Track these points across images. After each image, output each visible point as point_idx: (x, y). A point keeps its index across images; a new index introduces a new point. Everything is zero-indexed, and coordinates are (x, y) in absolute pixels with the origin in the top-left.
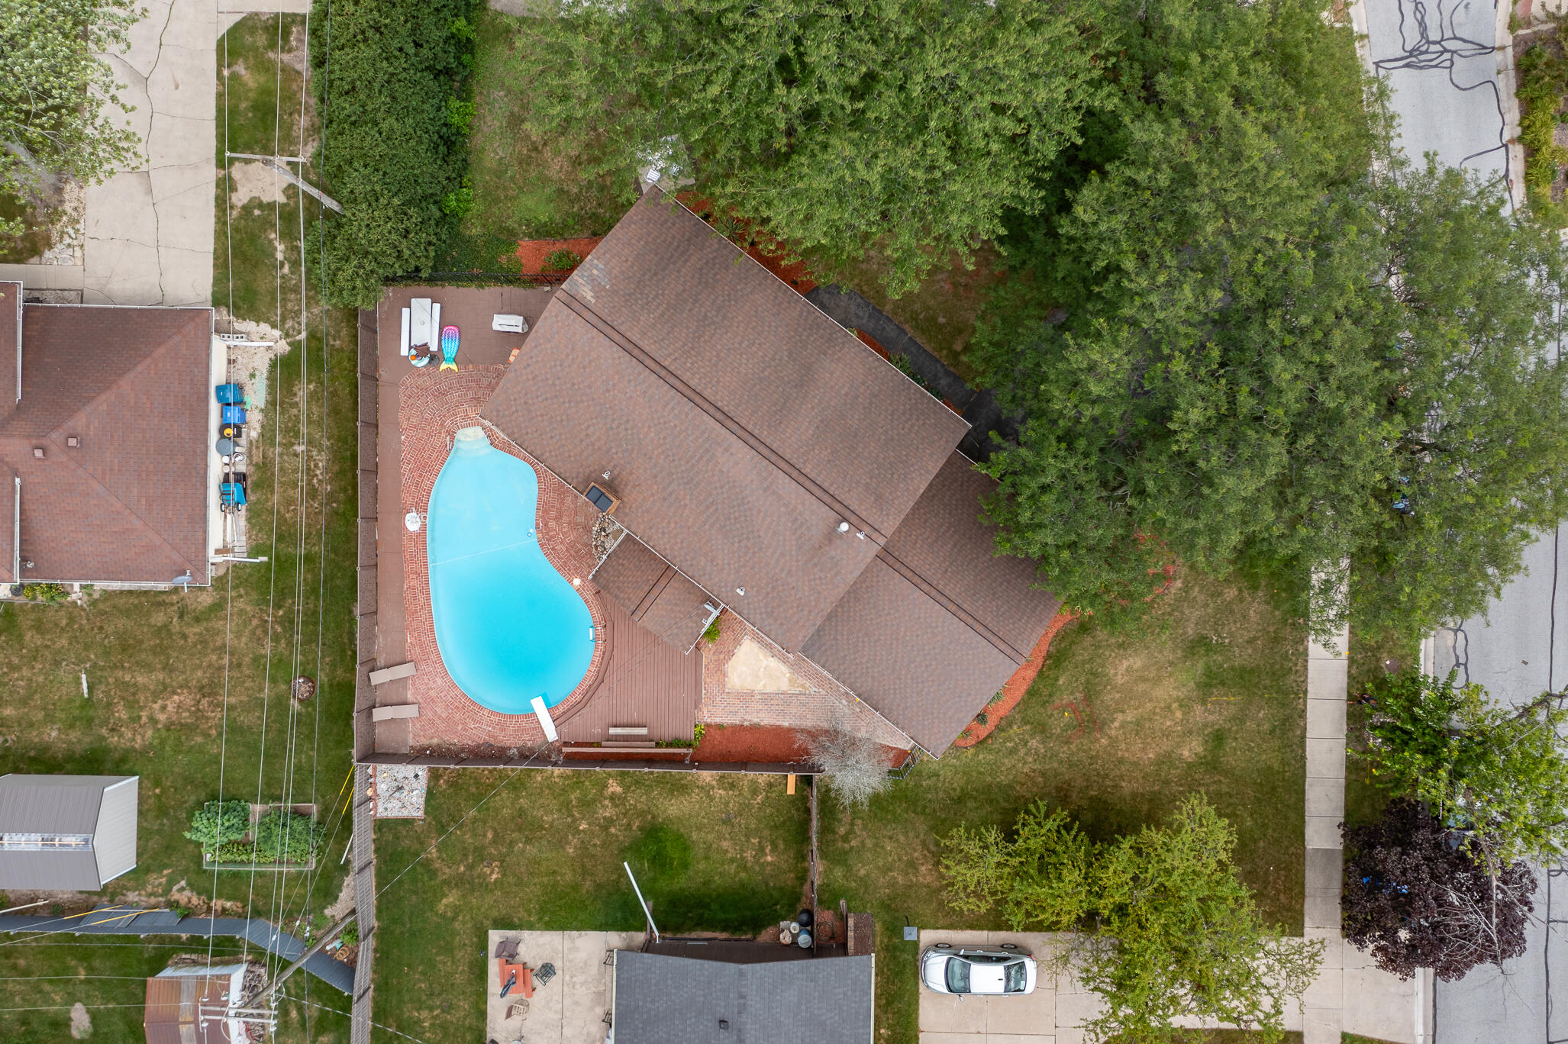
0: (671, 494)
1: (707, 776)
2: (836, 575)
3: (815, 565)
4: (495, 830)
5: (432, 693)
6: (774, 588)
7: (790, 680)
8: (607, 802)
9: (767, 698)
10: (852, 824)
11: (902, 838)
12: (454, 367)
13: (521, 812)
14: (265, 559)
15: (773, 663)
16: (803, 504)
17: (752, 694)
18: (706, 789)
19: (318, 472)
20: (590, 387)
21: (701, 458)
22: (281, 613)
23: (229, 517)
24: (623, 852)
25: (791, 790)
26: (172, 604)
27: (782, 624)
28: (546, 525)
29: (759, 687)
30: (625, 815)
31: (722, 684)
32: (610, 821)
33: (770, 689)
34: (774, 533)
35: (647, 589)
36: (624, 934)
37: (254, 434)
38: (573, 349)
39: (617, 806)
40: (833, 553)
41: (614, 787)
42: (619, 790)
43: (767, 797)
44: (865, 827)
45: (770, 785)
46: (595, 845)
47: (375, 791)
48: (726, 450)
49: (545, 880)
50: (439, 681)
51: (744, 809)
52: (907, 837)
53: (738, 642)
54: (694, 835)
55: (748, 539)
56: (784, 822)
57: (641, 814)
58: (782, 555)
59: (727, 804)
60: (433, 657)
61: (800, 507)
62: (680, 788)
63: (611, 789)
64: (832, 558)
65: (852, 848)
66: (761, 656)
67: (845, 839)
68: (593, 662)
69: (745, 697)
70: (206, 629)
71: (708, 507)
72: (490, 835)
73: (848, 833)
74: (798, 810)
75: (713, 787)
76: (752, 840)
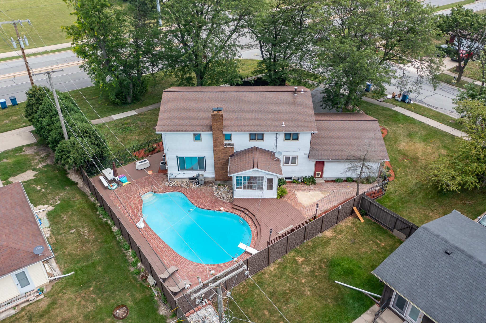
0: (238, 115)
1: (328, 233)
2: (306, 104)
3: (298, 106)
4: (267, 309)
5: (192, 273)
6: (292, 119)
7: (323, 194)
8: (303, 266)
9: (321, 201)
12: (128, 182)
14: (73, 273)
15: (312, 193)
16: (279, 95)
17: (315, 203)
18: (334, 238)
21: (239, 103)
22: (91, 289)
23: (46, 265)
24: (330, 279)
25: (362, 220)
26: (23, 316)
28: (196, 201)
29: (315, 200)
30: (315, 265)
31: (303, 207)
32: (312, 271)
36: (368, 312)
37: (48, 235)
39: (309, 265)
41: (300, 259)
42: (303, 259)
43: (357, 228)
45: (353, 223)
46: (316, 284)
48: (245, 97)
49: (310, 313)
50: (191, 267)
51: (354, 235)
52: (414, 210)
53: (295, 195)
54: (349, 255)
55: (272, 112)
56: (372, 231)
57: (321, 261)
58: (286, 110)
59: (347, 238)
60: (182, 260)
63: (300, 261)
64: (300, 102)
66: (306, 193)
69: (314, 205)
70: (49, 318)
71: (252, 112)
72: (266, 313)
74: (372, 225)
75: (336, 236)
76: (370, 243)
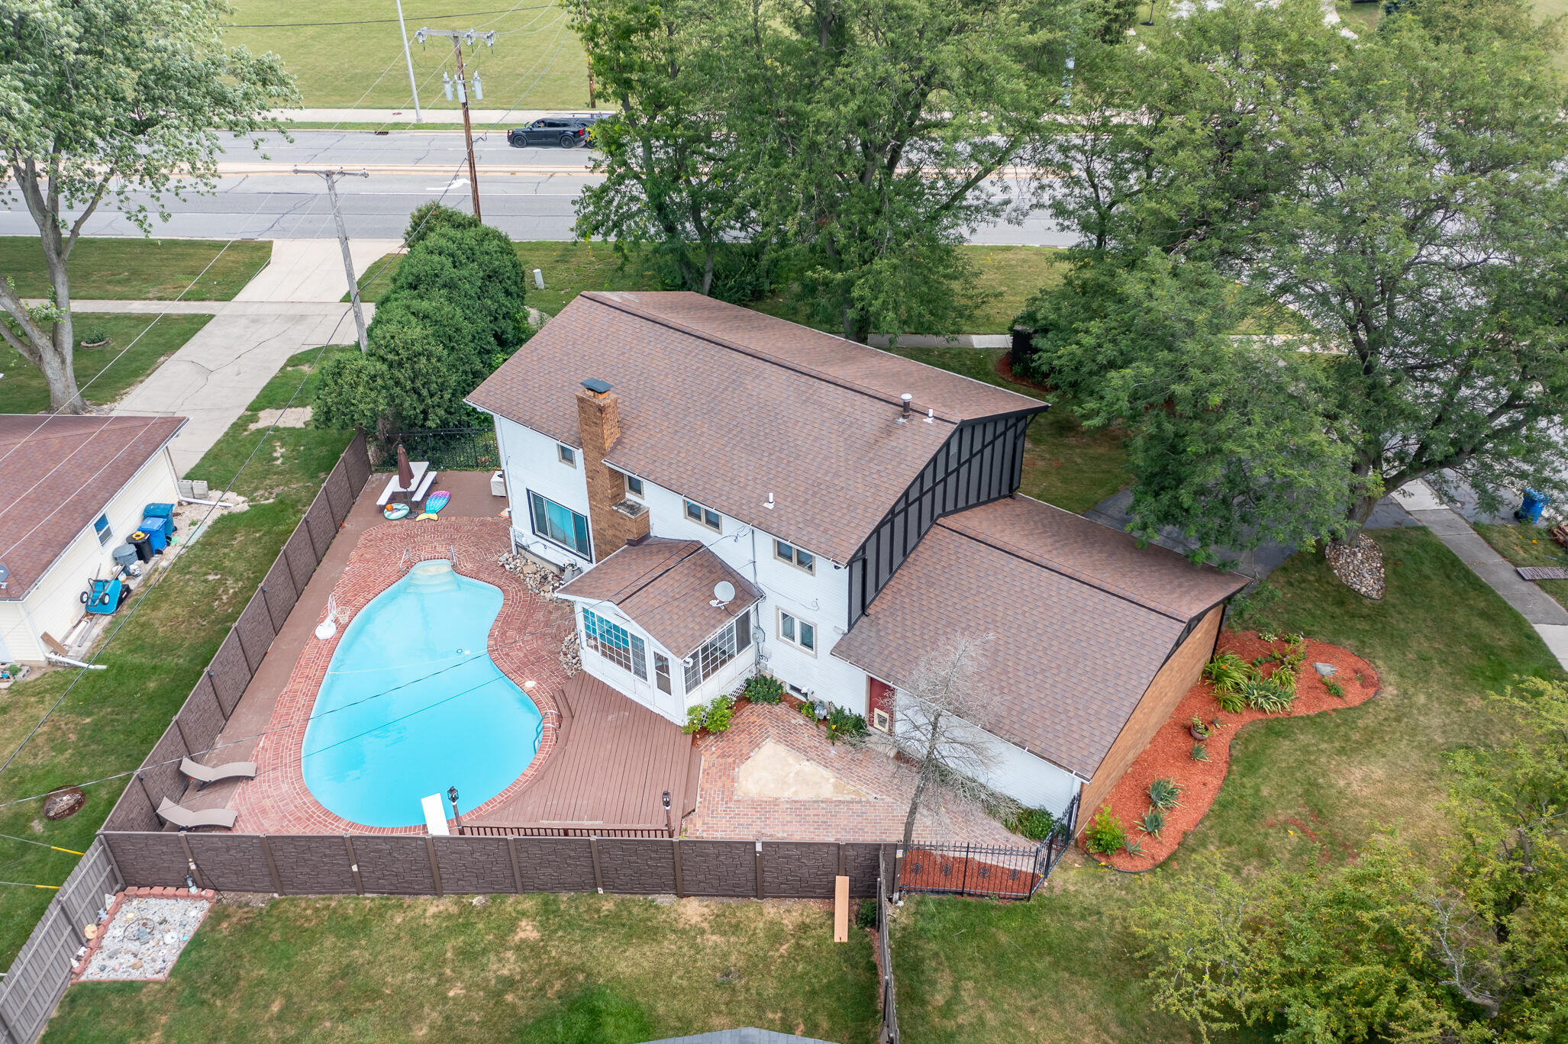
1: (693, 910)
2: (900, 463)
4: (288, 999)
5: (268, 802)
6: (814, 494)
7: (835, 786)
8: (509, 954)
9: (798, 807)
10: (956, 988)
11: (1054, 1013)
12: (435, 518)
13: (348, 971)
14: (104, 667)
15: (809, 768)
16: (852, 406)
17: (775, 802)
18: (689, 934)
19: (224, 597)
22: (88, 720)
23: (82, 625)
24: (520, 1035)
25: (841, 934)
27: (825, 531)
28: (504, 633)
29: (788, 794)
30: (538, 972)
31: (728, 793)
32: (509, 983)
33: (802, 797)
37: (164, 564)
39: (525, 959)
40: (894, 444)
41: (528, 931)
42: (534, 935)
43: (798, 946)
44: (981, 994)
45: (804, 928)
46: (469, 1023)
47: (100, 938)
50: (286, 788)
51: (756, 965)
52: (1063, 1012)
53: (755, 744)
54: (661, 1009)
55: (781, 450)
56: (829, 986)
57: (566, 973)
59: (725, 956)
60: (291, 761)
61: (849, 409)
62: (648, 931)
63: (522, 935)
64: (893, 449)
65: (960, 1027)
66: (791, 760)
67: (947, 1011)
69: (764, 807)
72: (276, 1007)
73: (948, 1003)
74: (854, 966)
75: (703, 932)
76: (770, 1016)
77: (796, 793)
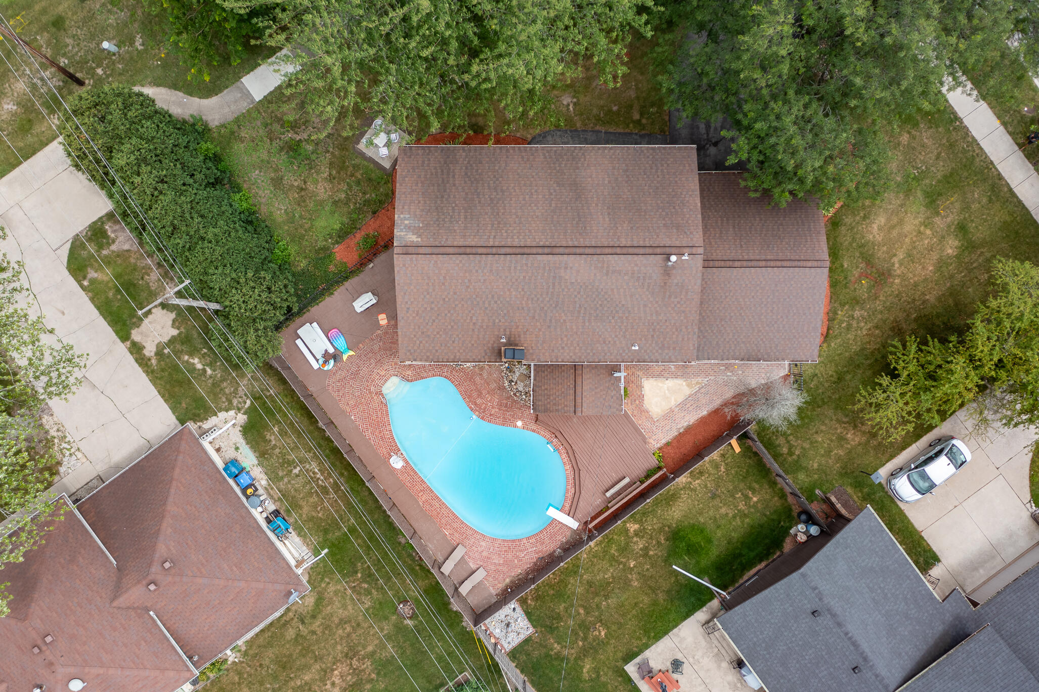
0: (551, 321)
1: (682, 479)
2: (687, 293)
3: (670, 297)
4: (583, 606)
5: (485, 554)
6: (654, 330)
7: (688, 386)
8: (635, 539)
9: (682, 406)
10: (788, 442)
11: (823, 428)
12: (351, 353)
13: (590, 584)
14: (326, 551)
15: (670, 383)
16: (637, 265)
17: (672, 411)
18: (687, 487)
19: (318, 476)
20: (455, 293)
21: (554, 284)
22: (359, 575)
23: (286, 542)
24: (667, 561)
25: (737, 449)
26: (292, 619)
27: (674, 348)
28: (476, 404)
29: (673, 403)
30: (651, 538)
31: (650, 418)
32: (646, 549)
33: (680, 401)
34: (631, 296)
35: (572, 392)
36: (704, 609)
37: (264, 482)
38: (429, 278)
39: (643, 537)
40: (676, 281)
41: (633, 527)
42: (637, 526)
43: (727, 464)
44: (797, 438)
45: (723, 456)
46: (648, 570)
47: (495, 637)
48: (566, 268)
49: (634, 612)
50: (483, 544)
51: (718, 481)
52: (826, 425)
53: (640, 387)
54: (702, 520)
55: (617, 312)
56: (747, 471)
57: (661, 530)
58: (645, 306)
59: (706, 486)
60: (469, 532)
61: (636, 268)
62: (672, 498)
63: (632, 530)
64: (677, 284)
65: (798, 456)
66: (660, 385)
67: (791, 453)
68: (564, 464)
69: (669, 415)
70: (323, 618)
71: (579, 312)
72: (582, 611)
73: (790, 449)
74: (750, 458)
75: (691, 483)
76: (737, 496)
77: (675, 400)
